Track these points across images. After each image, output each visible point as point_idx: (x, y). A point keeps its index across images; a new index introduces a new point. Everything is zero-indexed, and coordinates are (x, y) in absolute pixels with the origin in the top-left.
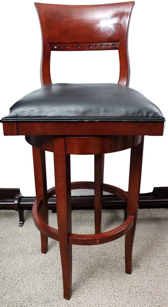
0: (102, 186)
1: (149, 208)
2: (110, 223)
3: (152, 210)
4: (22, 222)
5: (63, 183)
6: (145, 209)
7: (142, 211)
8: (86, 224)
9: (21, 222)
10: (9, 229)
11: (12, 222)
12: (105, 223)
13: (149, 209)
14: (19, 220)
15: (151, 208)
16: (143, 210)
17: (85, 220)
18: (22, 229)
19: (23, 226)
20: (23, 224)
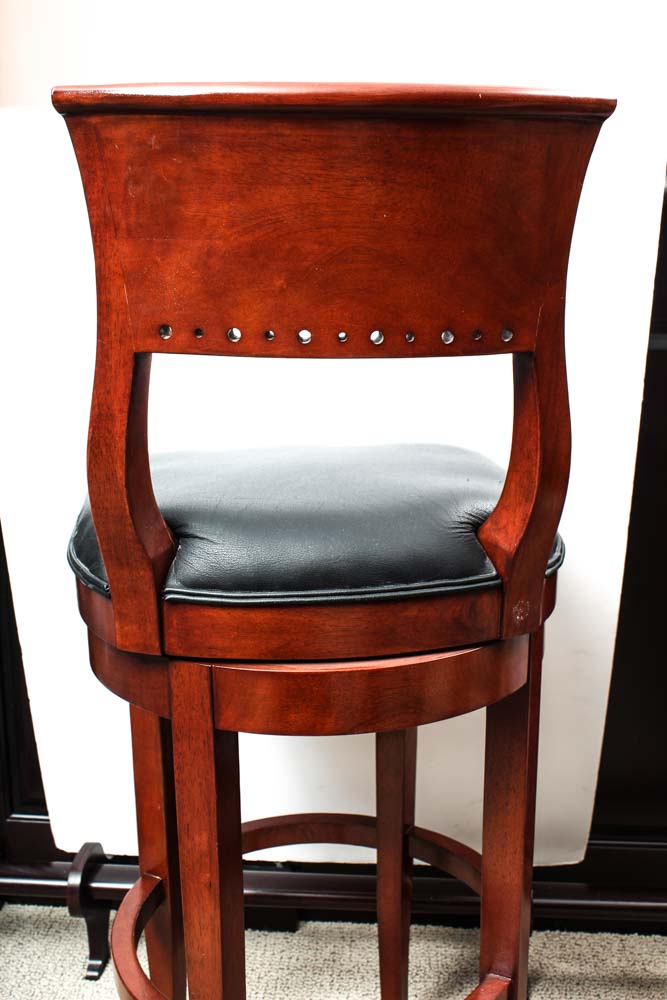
0: (406, 838)
1: (623, 933)
2: (453, 987)
3: (633, 939)
4: (99, 962)
5: (205, 836)
6: (605, 935)
7: (591, 941)
8: (351, 985)
9: (94, 962)
10: (44, 990)
11: (59, 957)
12: (431, 985)
13: (625, 937)
14: (88, 953)
15: (633, 932)
16: (597, 936)
17: (349, 968)
18: (96, 990)
19: (102, 978)
20: (101, 970)
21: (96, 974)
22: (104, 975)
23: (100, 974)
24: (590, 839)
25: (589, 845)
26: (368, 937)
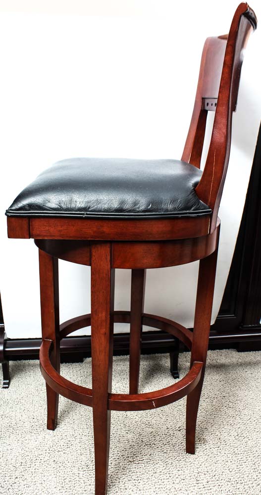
0: (142, 318)
4: (8, 381)
9: (5, 381)
14: (3, 378)
18: (9, 392)
19: (10, 387)
20: (9, 384)
21: (7, 386)
22: (10, 386)
23: (9, 386)
24: (218, 315)
25: (217, 317)
26: (125, 360)
